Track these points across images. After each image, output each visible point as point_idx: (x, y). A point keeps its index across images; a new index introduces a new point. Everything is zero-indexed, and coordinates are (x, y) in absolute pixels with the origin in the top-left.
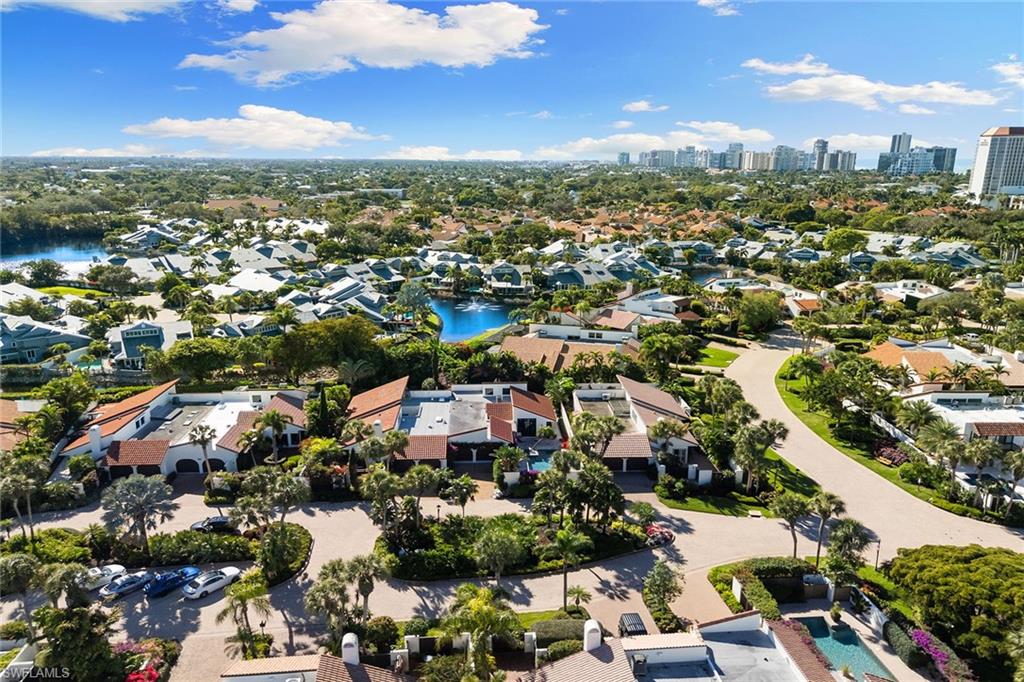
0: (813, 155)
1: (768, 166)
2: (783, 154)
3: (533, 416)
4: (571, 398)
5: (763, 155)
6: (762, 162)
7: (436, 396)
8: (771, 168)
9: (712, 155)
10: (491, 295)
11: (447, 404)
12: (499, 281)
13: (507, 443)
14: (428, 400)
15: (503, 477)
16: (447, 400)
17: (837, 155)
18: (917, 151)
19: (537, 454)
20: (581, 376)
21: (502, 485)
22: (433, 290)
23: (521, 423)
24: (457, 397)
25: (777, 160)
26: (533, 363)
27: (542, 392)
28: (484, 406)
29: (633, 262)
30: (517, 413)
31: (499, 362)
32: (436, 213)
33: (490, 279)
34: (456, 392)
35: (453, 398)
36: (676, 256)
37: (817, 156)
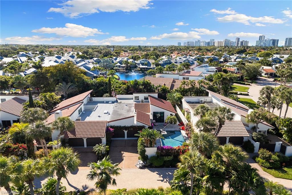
0: (235, 42)
1: (222, 45)
2: (227, 41)
3: (162, 110)
4: (181, 102)
5: (221, 42)
6: (221, 44)
7: (108, 101)
8: (223, 45)
9: (205, 42)
10: (140, 70)
11: (113, 104)
12: (142, 65)
13: (147, 127)
14: (103, 102)
15: (145, 151)
16: (113, 102)
17: (243, 42)
18: (268, 40)
19: (166, 133)
20: (184, 92)
21: (144, 157)
22: (118, 69)
23: (155, 114)
24: (119, 101)
25: (225, 43)
26: (160, 86)
27: (165, 98)
28: (134, 105)
29: (192, 60)
30: (153, 109)
31: (142, 85)
32: (122, 51)
33: (139, 65)
34: (118, 99)
35: (117, 101)
36: (205, 61)
37: (236, 43)
